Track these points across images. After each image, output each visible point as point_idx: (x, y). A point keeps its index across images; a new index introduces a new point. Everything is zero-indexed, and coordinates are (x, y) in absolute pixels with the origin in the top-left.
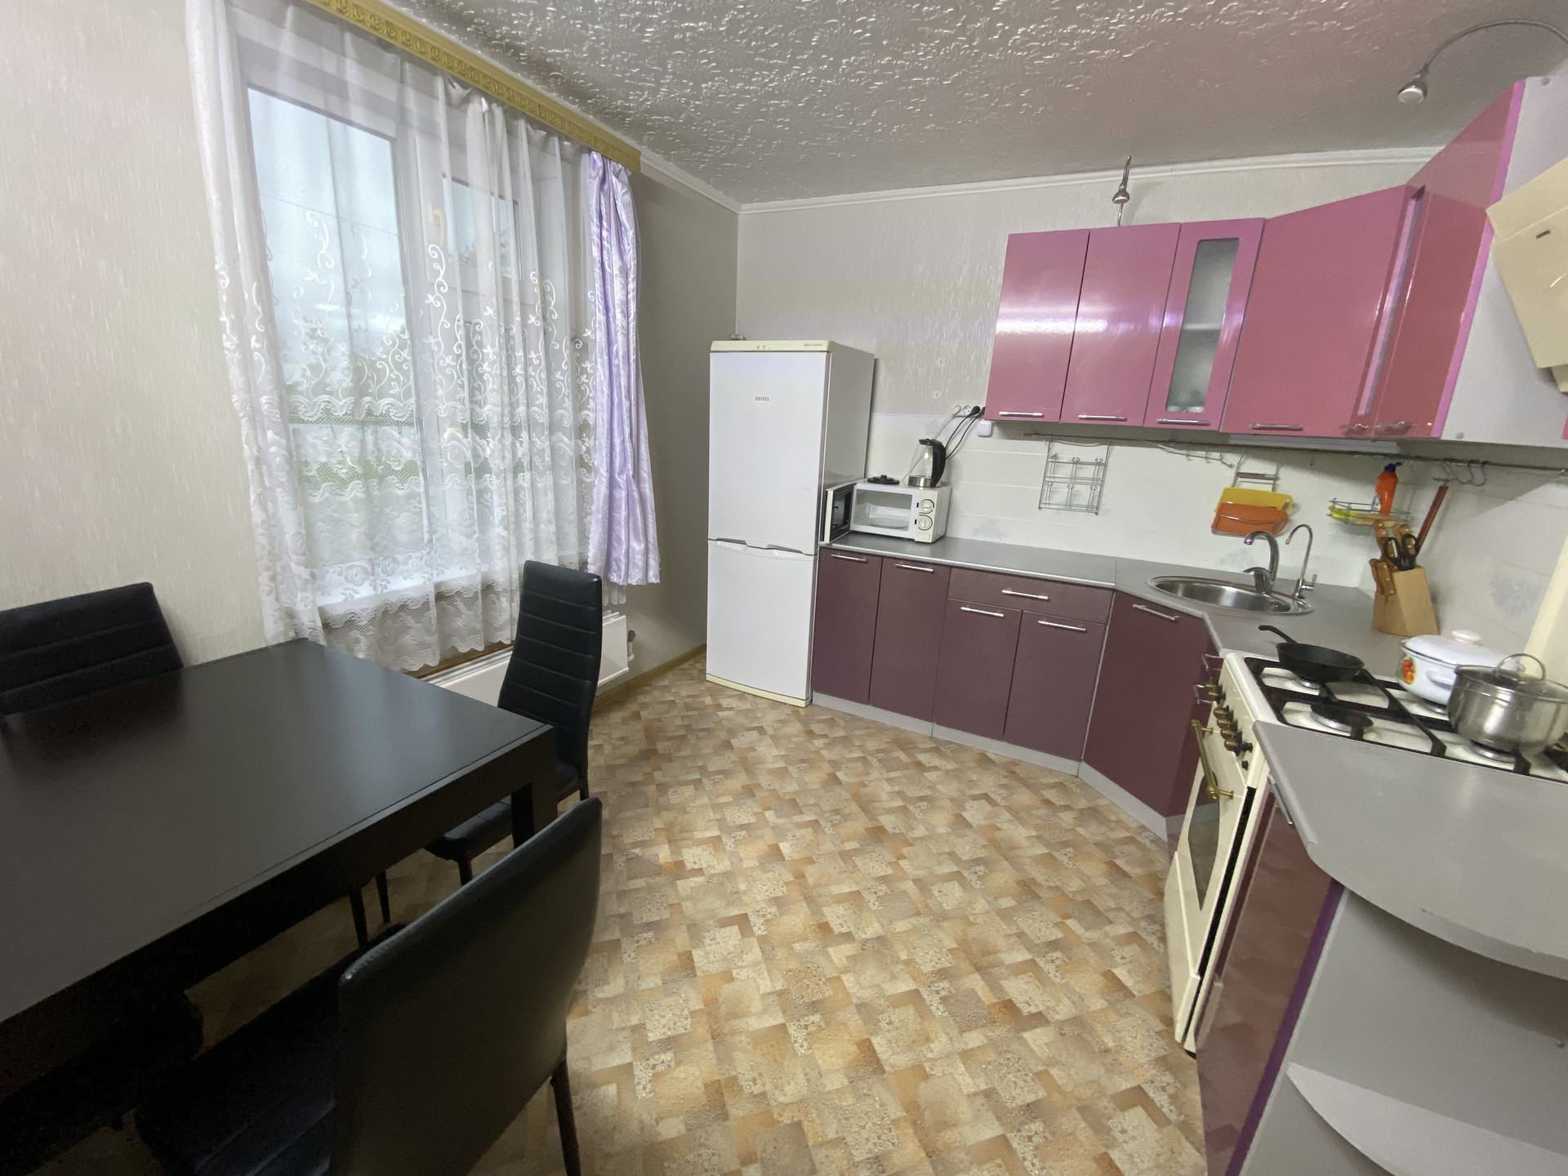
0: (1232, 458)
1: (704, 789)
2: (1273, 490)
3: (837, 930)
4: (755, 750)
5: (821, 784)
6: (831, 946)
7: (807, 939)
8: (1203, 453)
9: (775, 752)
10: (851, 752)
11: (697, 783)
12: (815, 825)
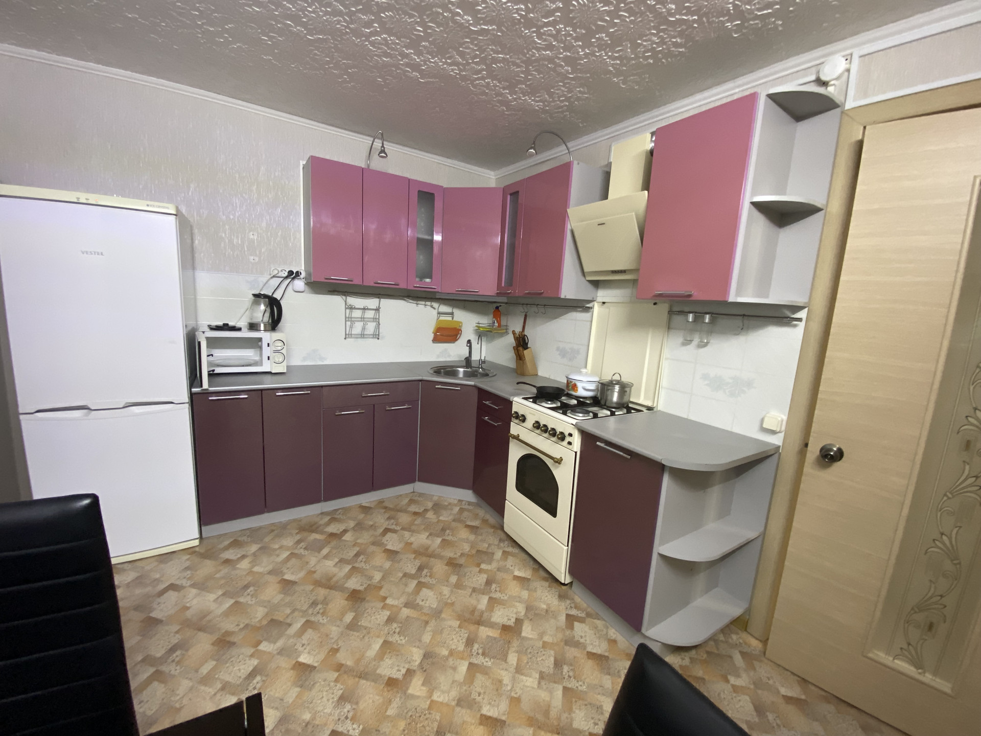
0: (435, 305)
1: (174, 676)
2: (453, 319)
3: (399, 675)
4: (188, 608)
5: (280, 593)
6: (407, 689)
7: (390, 701)
8: (423, 303)
9: (212, 597)
10: (278, 556)
11: (158, 676)
12: (308, 624)
